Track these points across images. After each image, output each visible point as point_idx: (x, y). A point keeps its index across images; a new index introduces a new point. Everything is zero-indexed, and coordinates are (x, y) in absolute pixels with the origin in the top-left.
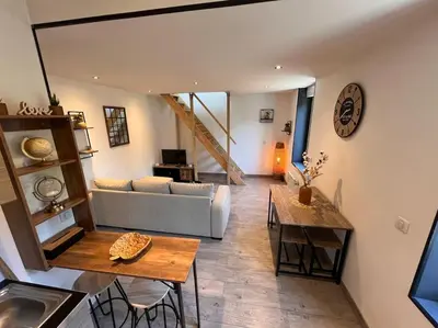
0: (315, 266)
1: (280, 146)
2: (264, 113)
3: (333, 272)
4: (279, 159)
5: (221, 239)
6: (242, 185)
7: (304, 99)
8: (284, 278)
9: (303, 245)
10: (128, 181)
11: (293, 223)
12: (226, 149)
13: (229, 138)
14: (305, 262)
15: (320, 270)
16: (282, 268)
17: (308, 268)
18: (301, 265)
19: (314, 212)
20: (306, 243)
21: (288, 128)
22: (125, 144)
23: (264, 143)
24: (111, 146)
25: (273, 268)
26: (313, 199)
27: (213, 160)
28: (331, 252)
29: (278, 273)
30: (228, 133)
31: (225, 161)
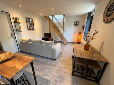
0: (88, 74)
1: (80, 33)
2: (75, 23)
3: (96, 78)
4: (79, 38)
5: (56, 60)
6: (67, 45)
7: (90, 16)
8: (75, 77)
9: (84, 66)
10: (29, 39)
11: (80, 57)
12: (62, 33)
13: (63, 30)
14: (84, 72)
15: (90, 76)
16: (75, 73)
17: (85, 75)
18: (82, 73)
19: (90, 54)
20: (85, 65)
21: (83, 27)
22: (33, 30)
23: (75, 32)
24: (28, 30)
25: (71, 72)
26: (90, 49)
27: (59, 37)
28: (96, 71)
29: (73, 75)
30: (63, 28)
31: (62, 37)
